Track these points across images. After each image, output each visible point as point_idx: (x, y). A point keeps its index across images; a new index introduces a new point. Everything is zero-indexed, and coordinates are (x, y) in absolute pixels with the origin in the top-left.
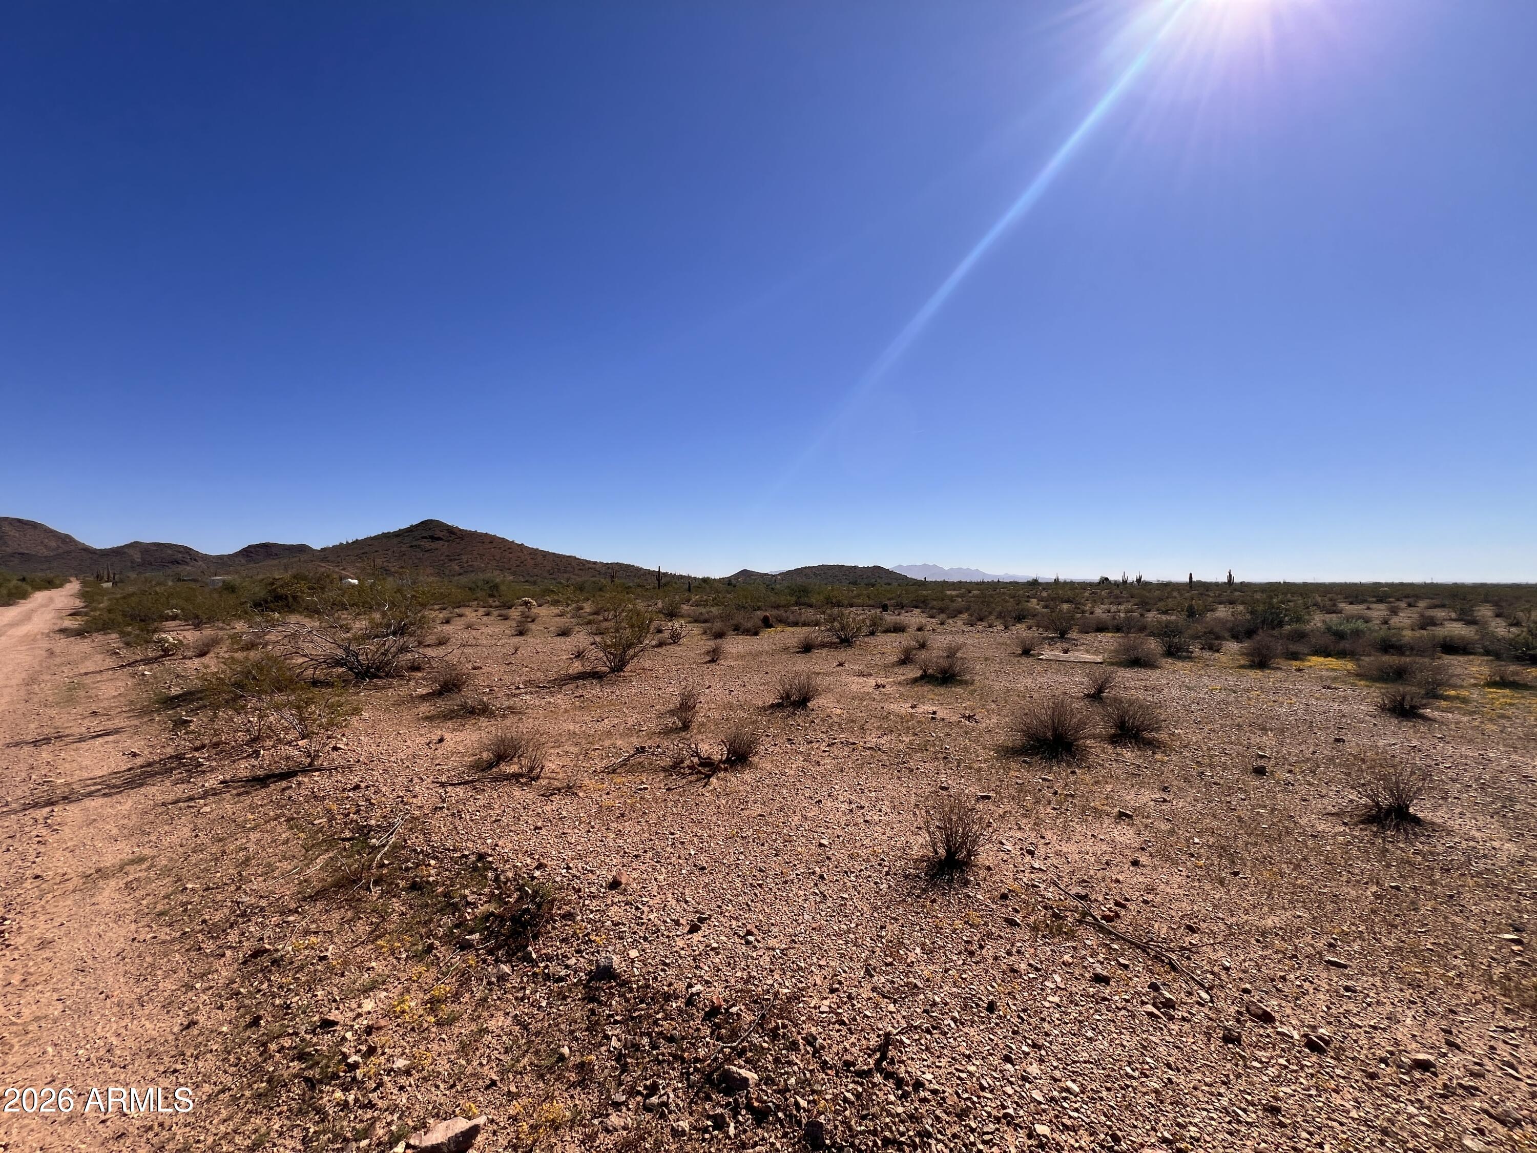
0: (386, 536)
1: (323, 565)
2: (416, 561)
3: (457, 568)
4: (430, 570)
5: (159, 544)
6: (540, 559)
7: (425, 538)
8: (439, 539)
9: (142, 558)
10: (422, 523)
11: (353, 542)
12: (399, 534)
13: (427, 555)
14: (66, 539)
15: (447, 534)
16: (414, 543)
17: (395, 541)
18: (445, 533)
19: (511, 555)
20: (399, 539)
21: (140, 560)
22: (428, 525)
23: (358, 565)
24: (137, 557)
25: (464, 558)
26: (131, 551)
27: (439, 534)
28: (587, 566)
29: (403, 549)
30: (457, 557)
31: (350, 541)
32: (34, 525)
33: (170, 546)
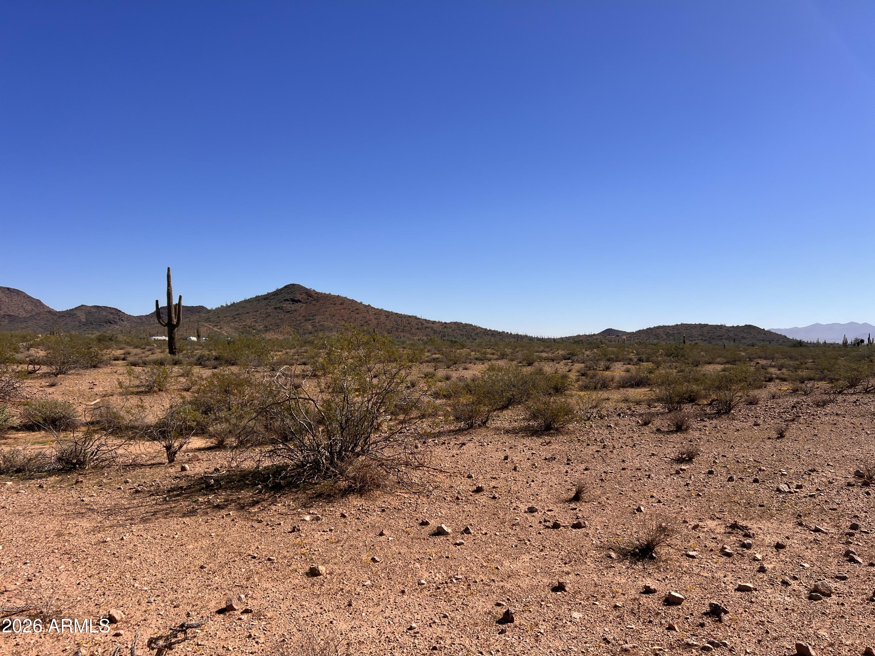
0: (258, 299)
1: (206, 324)
2: (278, 321)
3: (310, 327)
4: (289, 329)
5: (98, 307)
6: (383, 318)
7: (288, 300)
8: (298, 301)
9: (86, 319)
10: (286, 287)
11: (232, 305)
12: (267, 298)
13: (288, 315)
14: (38, 303)
15: (306, 297)
16: (278, 306)
17: (265, 302)
18: (304, 296)
19: (357, 316)
20: (266, 302)
21: (84, 320)
22: (291, 288)
23: (232, 325)
24: (83, 318)
25: (318, 318)
26: (79, 313)
27: (298, 297)
28: (426, 325)
29: (268, 311)
30: (311, 318)
31: (229, 304)
32: (18, 293)
33: (105, 308)
